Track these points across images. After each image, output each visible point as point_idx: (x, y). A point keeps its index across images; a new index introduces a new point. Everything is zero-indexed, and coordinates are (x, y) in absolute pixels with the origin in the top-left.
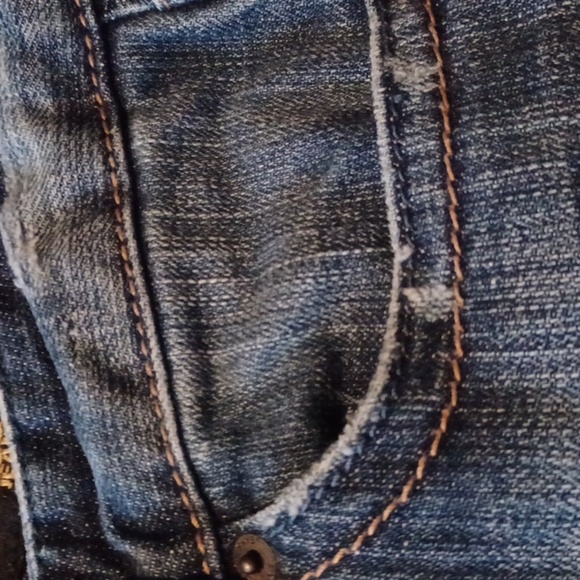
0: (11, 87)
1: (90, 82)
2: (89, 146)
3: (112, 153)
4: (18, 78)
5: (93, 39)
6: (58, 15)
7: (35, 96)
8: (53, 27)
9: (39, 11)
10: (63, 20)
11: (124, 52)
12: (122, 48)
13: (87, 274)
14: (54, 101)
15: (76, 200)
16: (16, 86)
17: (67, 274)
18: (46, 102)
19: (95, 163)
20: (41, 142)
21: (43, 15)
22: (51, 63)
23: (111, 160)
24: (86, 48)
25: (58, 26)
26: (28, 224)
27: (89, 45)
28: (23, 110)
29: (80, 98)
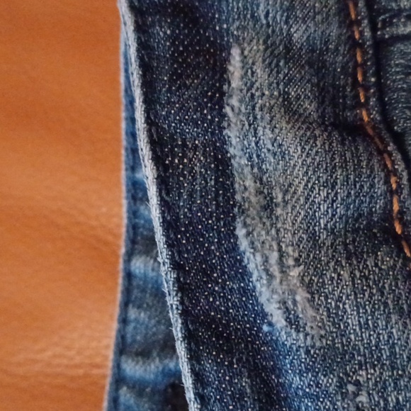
0: (270, 85)
1: (357, 96)
2: (369, 160)
3: (395, 172)
4: (281, 76)
5: (364, 53)
6: (335, 22)
7: (298, 97)
8: (328, 32)
9: (315, 14)
10: (340, 27)
11: (398, 70)
12: (397, 65)
13: (381, 323)
14: (318, 107)
15: (347, 222)
16: (278, 84)
17: (353, 321)
18: (310, 107)
19: (376, 180)
20: (307, 148)
21: (319, 18)
22: (318, 68)
23: (393, 180)
24: (356, 61)
25: (334, 31)
26: (287, 246)
27: (359, 59)
28: (283, 110)
29: (344, 110)
